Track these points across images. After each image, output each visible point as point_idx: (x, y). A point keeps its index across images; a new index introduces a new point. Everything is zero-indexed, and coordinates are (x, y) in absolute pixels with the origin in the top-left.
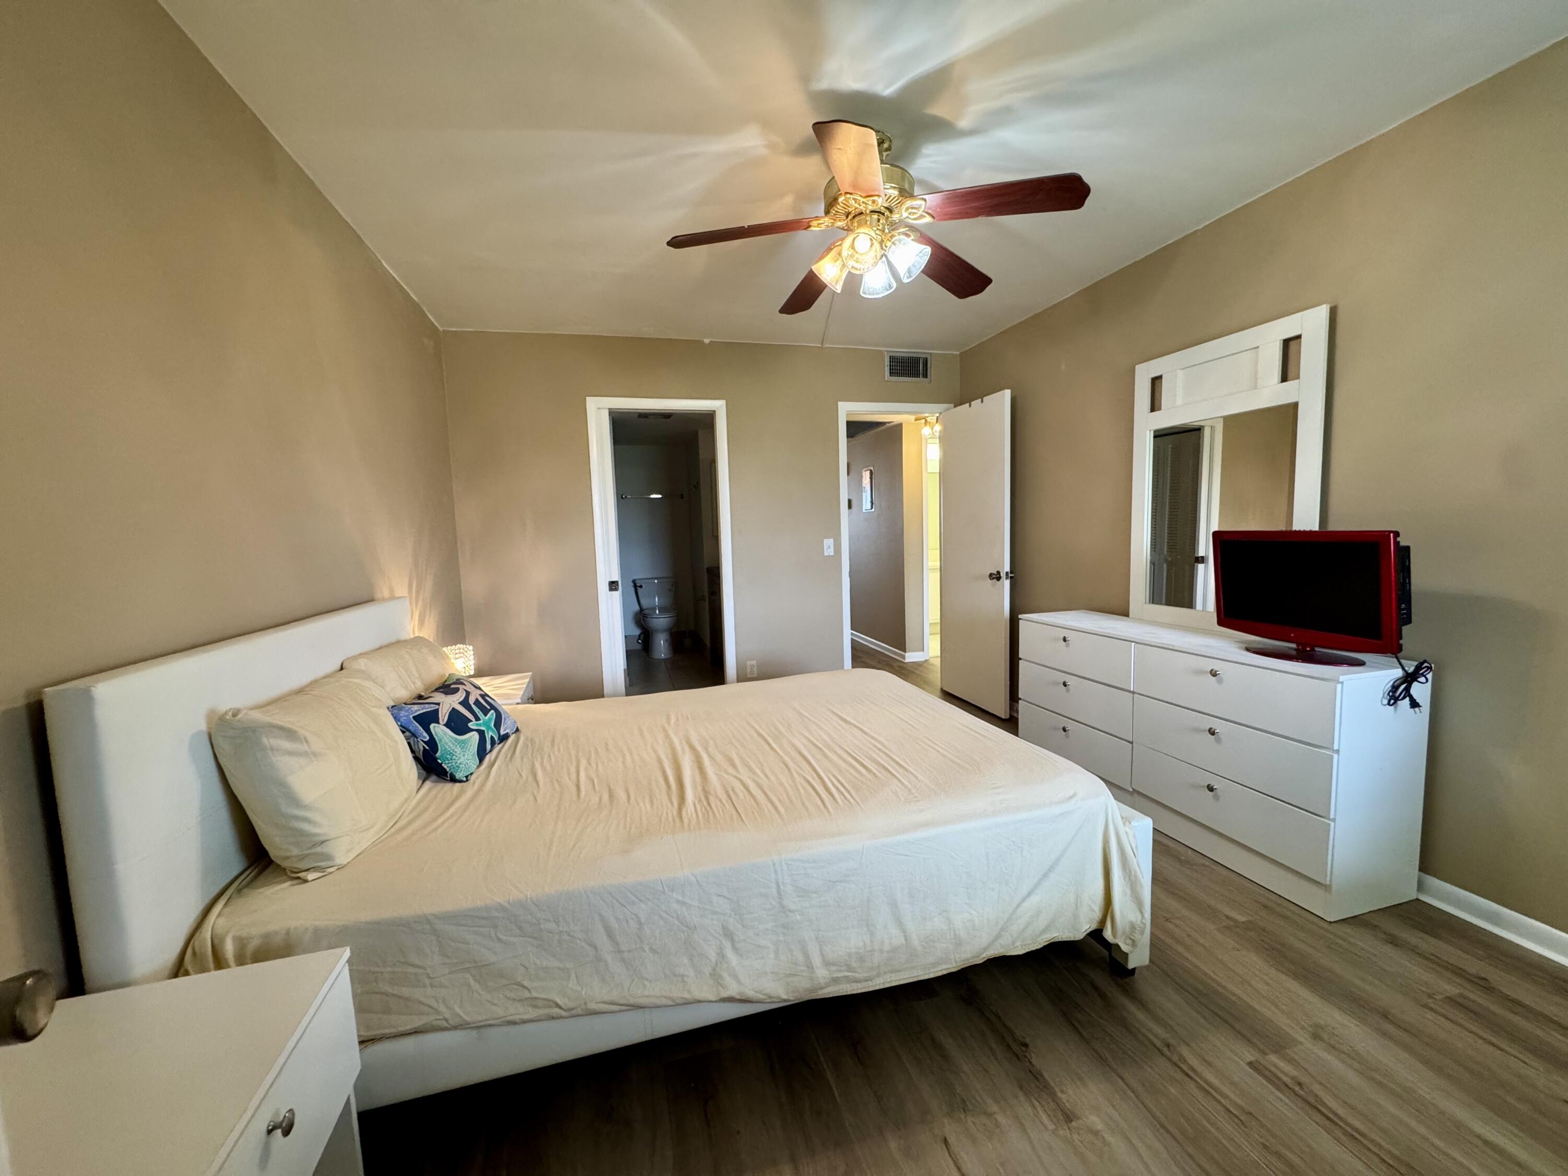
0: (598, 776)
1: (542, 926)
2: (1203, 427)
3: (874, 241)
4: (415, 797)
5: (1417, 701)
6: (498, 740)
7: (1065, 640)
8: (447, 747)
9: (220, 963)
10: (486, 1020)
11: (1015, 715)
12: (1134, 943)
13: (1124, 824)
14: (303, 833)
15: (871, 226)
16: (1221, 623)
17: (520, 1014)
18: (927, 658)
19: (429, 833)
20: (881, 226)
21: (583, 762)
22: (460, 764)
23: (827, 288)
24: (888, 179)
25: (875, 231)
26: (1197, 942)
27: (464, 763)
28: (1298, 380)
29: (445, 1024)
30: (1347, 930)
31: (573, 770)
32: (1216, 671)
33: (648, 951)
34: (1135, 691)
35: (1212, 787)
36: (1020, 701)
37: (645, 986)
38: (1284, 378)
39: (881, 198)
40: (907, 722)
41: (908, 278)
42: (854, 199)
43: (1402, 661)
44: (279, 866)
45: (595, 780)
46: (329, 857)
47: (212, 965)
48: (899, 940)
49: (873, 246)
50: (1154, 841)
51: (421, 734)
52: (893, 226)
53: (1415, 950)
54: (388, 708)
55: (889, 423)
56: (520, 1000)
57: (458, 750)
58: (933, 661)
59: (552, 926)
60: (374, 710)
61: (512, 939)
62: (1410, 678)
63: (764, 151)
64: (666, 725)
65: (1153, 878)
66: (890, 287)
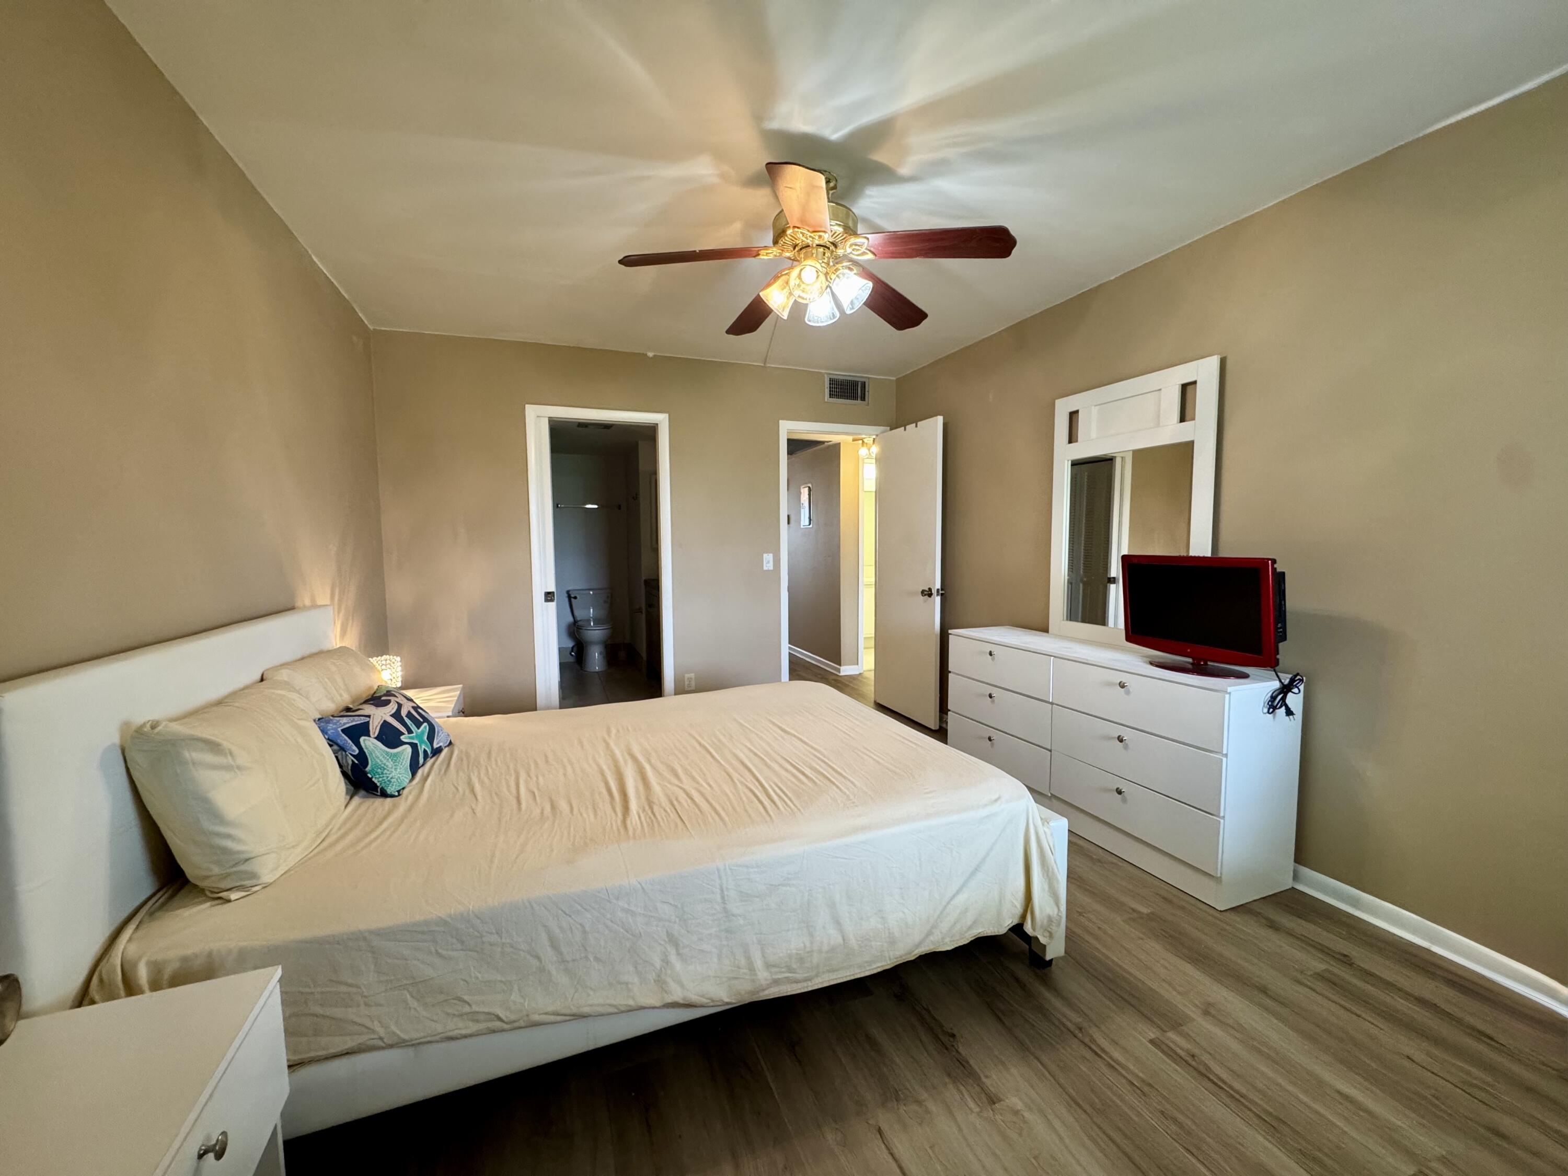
0: (538, 789)
1: (484, 939)
2: (1115, 457)
3: (820, 273)
4: (343, 812)
5: (1292, 710)
6: (431, 753)
7: (991, 654)
8: (378, 761)
9: (131, 989)
10: (424, 1037)
11: (944, 726)
12: (1051, 935)
13: (1043, 825)
14: (226, 851)
15: (817, 259)
16: (1128, 639)
17: (460, 1029)
18: (862, 672)
19: (362, 849)
20: (826, 259)
21: (523, 776)
22: (392, 778)
23: (772, 313)
24: (834, 216)
25: (821, 264)
26: (1105, 933)
27: (396, 777)
28: (1193, 422)
29: (381, 1044)
30: (1233, 916)
31: (513, 784)
32: (1124, 683)
33: (592, 960)
34: (1055, 702)
35: (1121, 790)
36: (949, 713)
37: (589, 995)
38: (1182, 419)
39: (827, 234)
40: (844, 732)
41: (851, 309)
42: (801, 233)
43: (1279, 674)
44: (196, 886)
45: (536, 794)
46: (253, 875)
47: (122, 993)
48: (837, 939)
49: (819, 278)
50: (1070, 842)
51: (351, 747)
52: (838, 260)
53: (1290, 933)
54: (315, 721)
55: (827, 442)
56: (461, 1015)
57: (390, 764)
58: (866, 674)
59: (494, 938)
60: (302, 723)
61: (451, 953)
62: (1285, 689)
63: (716, 180)
64: (607, 737)
65: (1068, 877)
66: (834, 316)
